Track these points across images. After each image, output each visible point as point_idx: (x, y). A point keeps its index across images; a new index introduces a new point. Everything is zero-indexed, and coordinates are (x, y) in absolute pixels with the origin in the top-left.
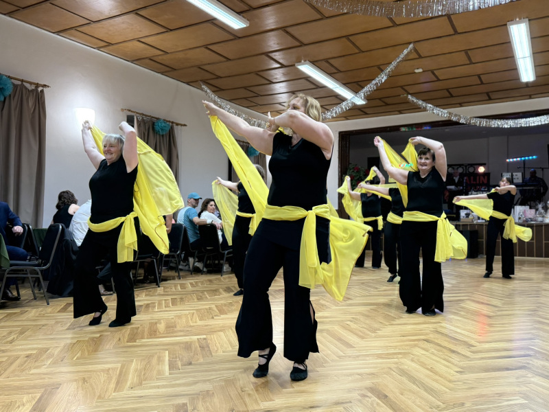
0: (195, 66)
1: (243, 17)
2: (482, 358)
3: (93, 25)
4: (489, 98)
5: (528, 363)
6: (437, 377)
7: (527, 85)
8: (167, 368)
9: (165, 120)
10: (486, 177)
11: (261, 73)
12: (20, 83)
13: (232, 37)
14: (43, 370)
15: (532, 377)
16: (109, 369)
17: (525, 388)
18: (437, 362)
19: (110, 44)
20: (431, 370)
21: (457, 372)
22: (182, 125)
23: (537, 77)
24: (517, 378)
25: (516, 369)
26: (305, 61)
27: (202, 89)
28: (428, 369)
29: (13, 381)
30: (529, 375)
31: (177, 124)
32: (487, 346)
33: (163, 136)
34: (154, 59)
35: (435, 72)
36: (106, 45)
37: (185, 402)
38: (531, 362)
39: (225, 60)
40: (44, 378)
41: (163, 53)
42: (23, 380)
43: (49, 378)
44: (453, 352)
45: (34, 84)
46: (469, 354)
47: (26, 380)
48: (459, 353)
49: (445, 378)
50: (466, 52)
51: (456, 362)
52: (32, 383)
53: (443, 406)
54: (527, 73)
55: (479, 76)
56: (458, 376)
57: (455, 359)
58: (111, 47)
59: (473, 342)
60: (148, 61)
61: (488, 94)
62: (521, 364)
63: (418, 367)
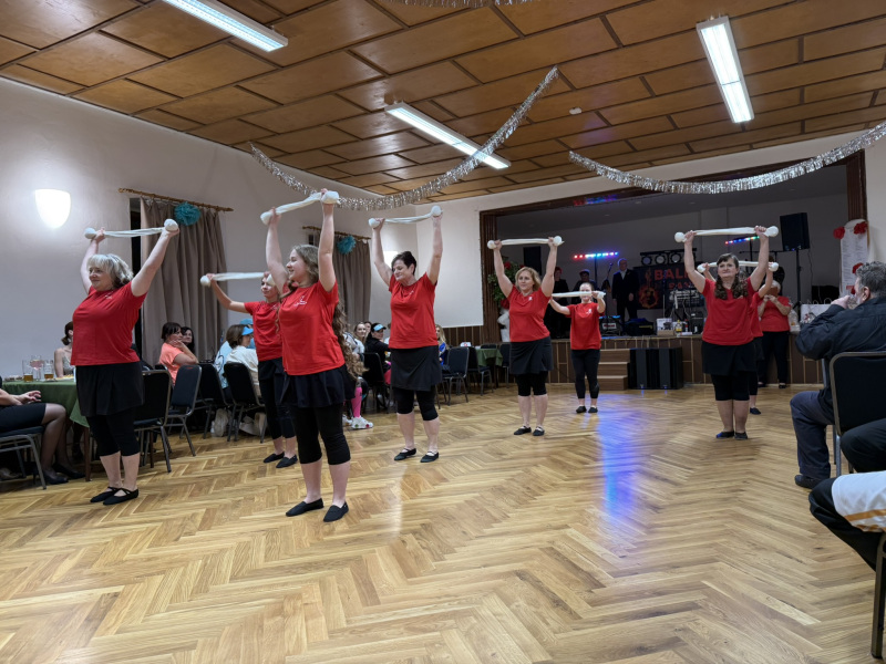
0: (232, 118)
1: (277, 31)
3: (42, 55)
4: (690, 151)
7: (743, 126)
11: (336, 125)
13: (272, 68)
19: (85, 87)
22: (224, 210)
23: (755, 114)
26: (399, 102)
27: (253, 154)
31: (218, 209)
33: (191, 227)
34: (164, 108)
35: (603, 112)
36: (81, 89)
39: (274, 105)
41: (174, 98)
50: (642, 76)
54: (740, 110)
55: (669, 116)
58: (89, 92)
60: (156, 113)
61: (687, 144)
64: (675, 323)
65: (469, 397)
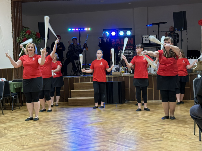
10: (132, 39)
64: (121, 68)
65: (4, 111)
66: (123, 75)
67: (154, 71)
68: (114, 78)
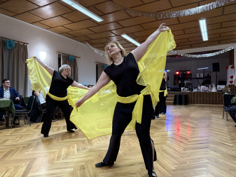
0: (84, 35)
1: (101, 17)
2: (192, 144)
3: (45, 20)
4: (191, 47)
5: (208, 146)
6: (176, 152)
7: (205, 42)
8: (76, 151)
9: (72, 56)
10: (190, 75)
11: (108, 38)
12: (18, 42)
13: (97, 25)
14: (29, 152)
15: (210, 151)
16: (54, 151)
17: (208, 156)
18: (176, 146)
19: (51, 28)
20: (174, 149)
21: (183, 150)
22: (79, 57)
23: (209, 39)
24: (205, 152)
25: (204, 148)
26: (124, 33)
27: (86, 44)
28: (172, 149)
29: (18, 157)
30: (209, 151)
31: (77, 57)
32: (193, 139)
33: (72, 61)
34: (68, 33)
36: (50, 28)
37: (83, 164)
38: (209, 145)
39: (95, 33)
40: (30, 156)
41: (71, 31)
42: (22, 157)
43: (32, 156)
44: (181, 142)
45: (23, 43)
46: (187, 143)
47: (23, 157)
48: (183, 142)
49: (179, 153)
50: (183, 30)
51: (182, 146)
52: (26, 158)
53: (179, 163)
54: (205, 38)
55: (188, 39)
56: (184, 151)
57: (182, 145)
58: (52, 29)
59: (188, 138)
60: (65, 34)
61: (191, 45)
62: (206, 146)
63: (169, 148)
64: (185, 89)
66: (187, 92)
67: (202, 90)
68: (182, 93)
